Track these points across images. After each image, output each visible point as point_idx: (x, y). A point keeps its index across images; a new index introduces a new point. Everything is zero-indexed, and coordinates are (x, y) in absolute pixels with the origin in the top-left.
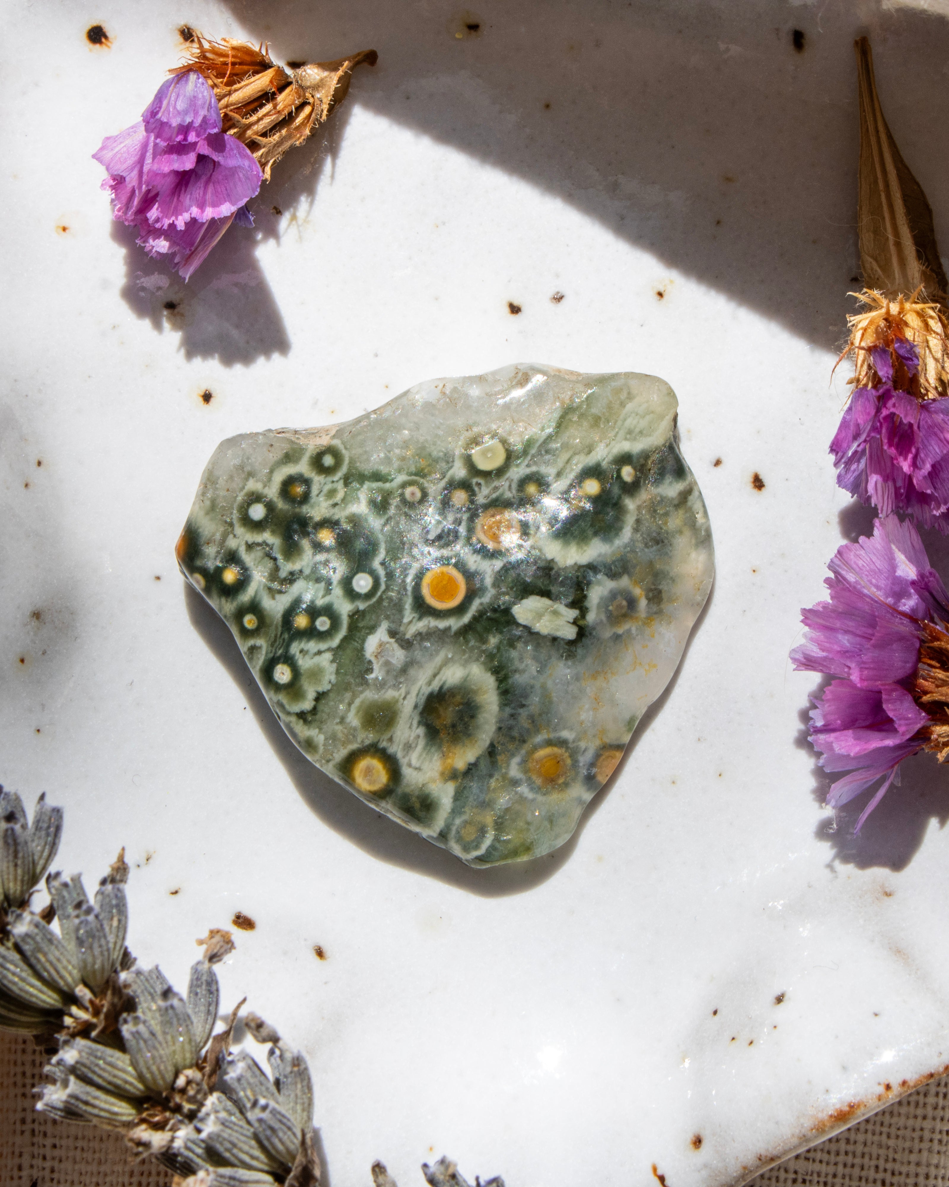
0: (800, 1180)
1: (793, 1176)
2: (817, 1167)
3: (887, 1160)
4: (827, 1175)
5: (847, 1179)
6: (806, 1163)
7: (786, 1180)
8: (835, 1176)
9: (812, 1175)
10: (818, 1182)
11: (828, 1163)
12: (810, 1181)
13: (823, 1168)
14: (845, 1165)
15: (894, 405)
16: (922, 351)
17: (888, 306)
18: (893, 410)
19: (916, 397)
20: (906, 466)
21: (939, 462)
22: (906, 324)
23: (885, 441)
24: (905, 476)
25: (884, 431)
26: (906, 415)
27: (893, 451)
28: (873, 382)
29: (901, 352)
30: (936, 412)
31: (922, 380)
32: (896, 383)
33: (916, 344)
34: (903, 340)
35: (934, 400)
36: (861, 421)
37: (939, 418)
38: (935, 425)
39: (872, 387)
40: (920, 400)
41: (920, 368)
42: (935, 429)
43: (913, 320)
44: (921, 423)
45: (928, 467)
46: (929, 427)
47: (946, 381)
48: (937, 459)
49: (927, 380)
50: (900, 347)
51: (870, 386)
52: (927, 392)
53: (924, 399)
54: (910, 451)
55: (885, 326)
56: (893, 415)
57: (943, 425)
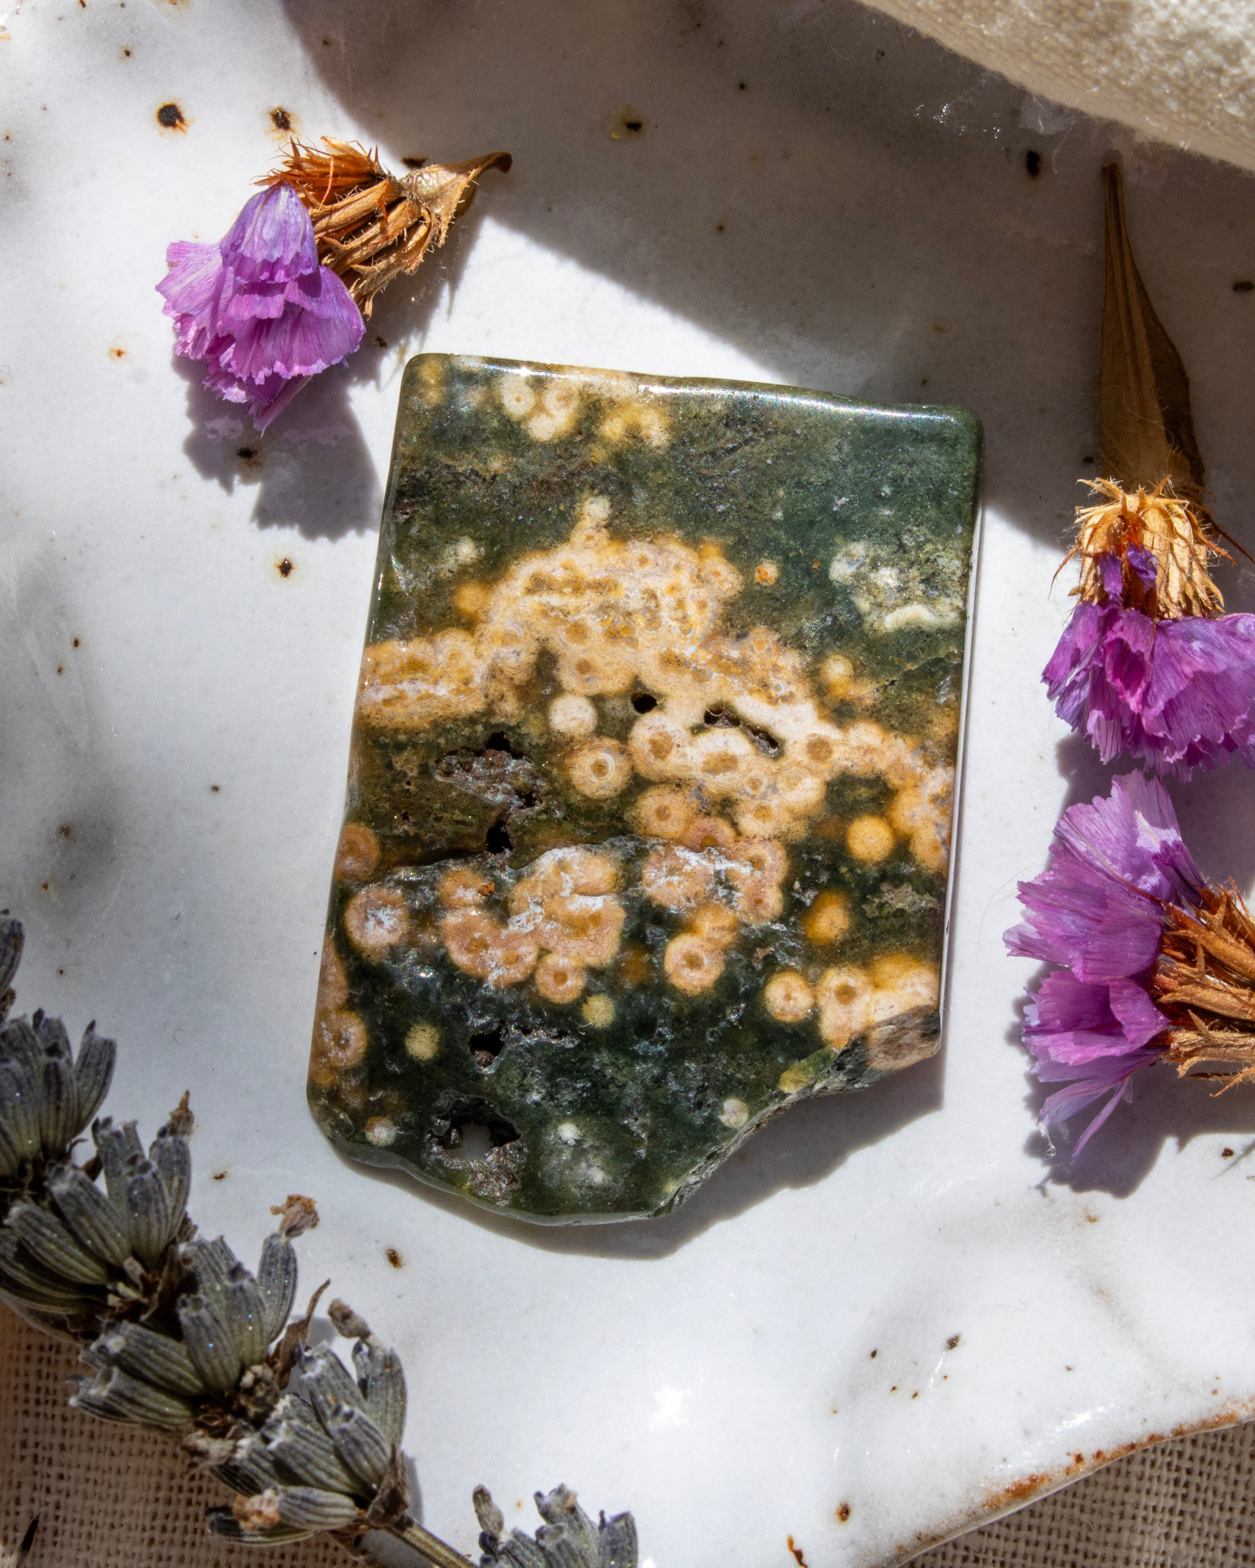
0: (972, 1558)
1: (964, 1553)
2: (993, 1543)
3: (1078, 1539)
4: (1004, 1554)
5: (1029, 1559)
6: (980, 1537)
7: (954, 1557)
8: (1014, 1555)
9: (986, 1552)
10: (994, 1562)
11: (1006, 1539)
12: (984, 1560)
13: (1001, 1545)
14: (1027, 1543)
15: (1122, 629)
16: (1163, 559)
17: (1124, 499)
18: (1120, 635)
19: (1152, 617)
20: (1133, 703)
21: (1177, 698)
22: (1144, 526)
23: (1109, 672)
24: (1133, 715)
25: (1108, 659)
26: (1136, 642)
27: (1118, 684)
28: (1099, 596)
29: (1135, 563)
30: (1174, 638)
31: (1161, 595)
32: (1128, 598)
33: (1154, 552)
34: (1138, 547)
35: (1175, 620)
36: (1081, 645)
37: (1177, 644)
38: (1174, 654)
39: (1099, 603)
40: (1157, 620)
41: (1158, 581)
42: (1172, 659)
43: (1154, 520)
44: (1156, 650)
45: (1161, 705)
46: (1166, 655)
47: (1191, 597)
48: (1173, 695)
49: (1168, 595)
50: (1133, 557)
51: (1096, 601)
52: (1167, 610)
53: (1162, 618)
54: (1139, 684)
55: (1119, 527)
56: (1120, 641)
57: (1181, 654)
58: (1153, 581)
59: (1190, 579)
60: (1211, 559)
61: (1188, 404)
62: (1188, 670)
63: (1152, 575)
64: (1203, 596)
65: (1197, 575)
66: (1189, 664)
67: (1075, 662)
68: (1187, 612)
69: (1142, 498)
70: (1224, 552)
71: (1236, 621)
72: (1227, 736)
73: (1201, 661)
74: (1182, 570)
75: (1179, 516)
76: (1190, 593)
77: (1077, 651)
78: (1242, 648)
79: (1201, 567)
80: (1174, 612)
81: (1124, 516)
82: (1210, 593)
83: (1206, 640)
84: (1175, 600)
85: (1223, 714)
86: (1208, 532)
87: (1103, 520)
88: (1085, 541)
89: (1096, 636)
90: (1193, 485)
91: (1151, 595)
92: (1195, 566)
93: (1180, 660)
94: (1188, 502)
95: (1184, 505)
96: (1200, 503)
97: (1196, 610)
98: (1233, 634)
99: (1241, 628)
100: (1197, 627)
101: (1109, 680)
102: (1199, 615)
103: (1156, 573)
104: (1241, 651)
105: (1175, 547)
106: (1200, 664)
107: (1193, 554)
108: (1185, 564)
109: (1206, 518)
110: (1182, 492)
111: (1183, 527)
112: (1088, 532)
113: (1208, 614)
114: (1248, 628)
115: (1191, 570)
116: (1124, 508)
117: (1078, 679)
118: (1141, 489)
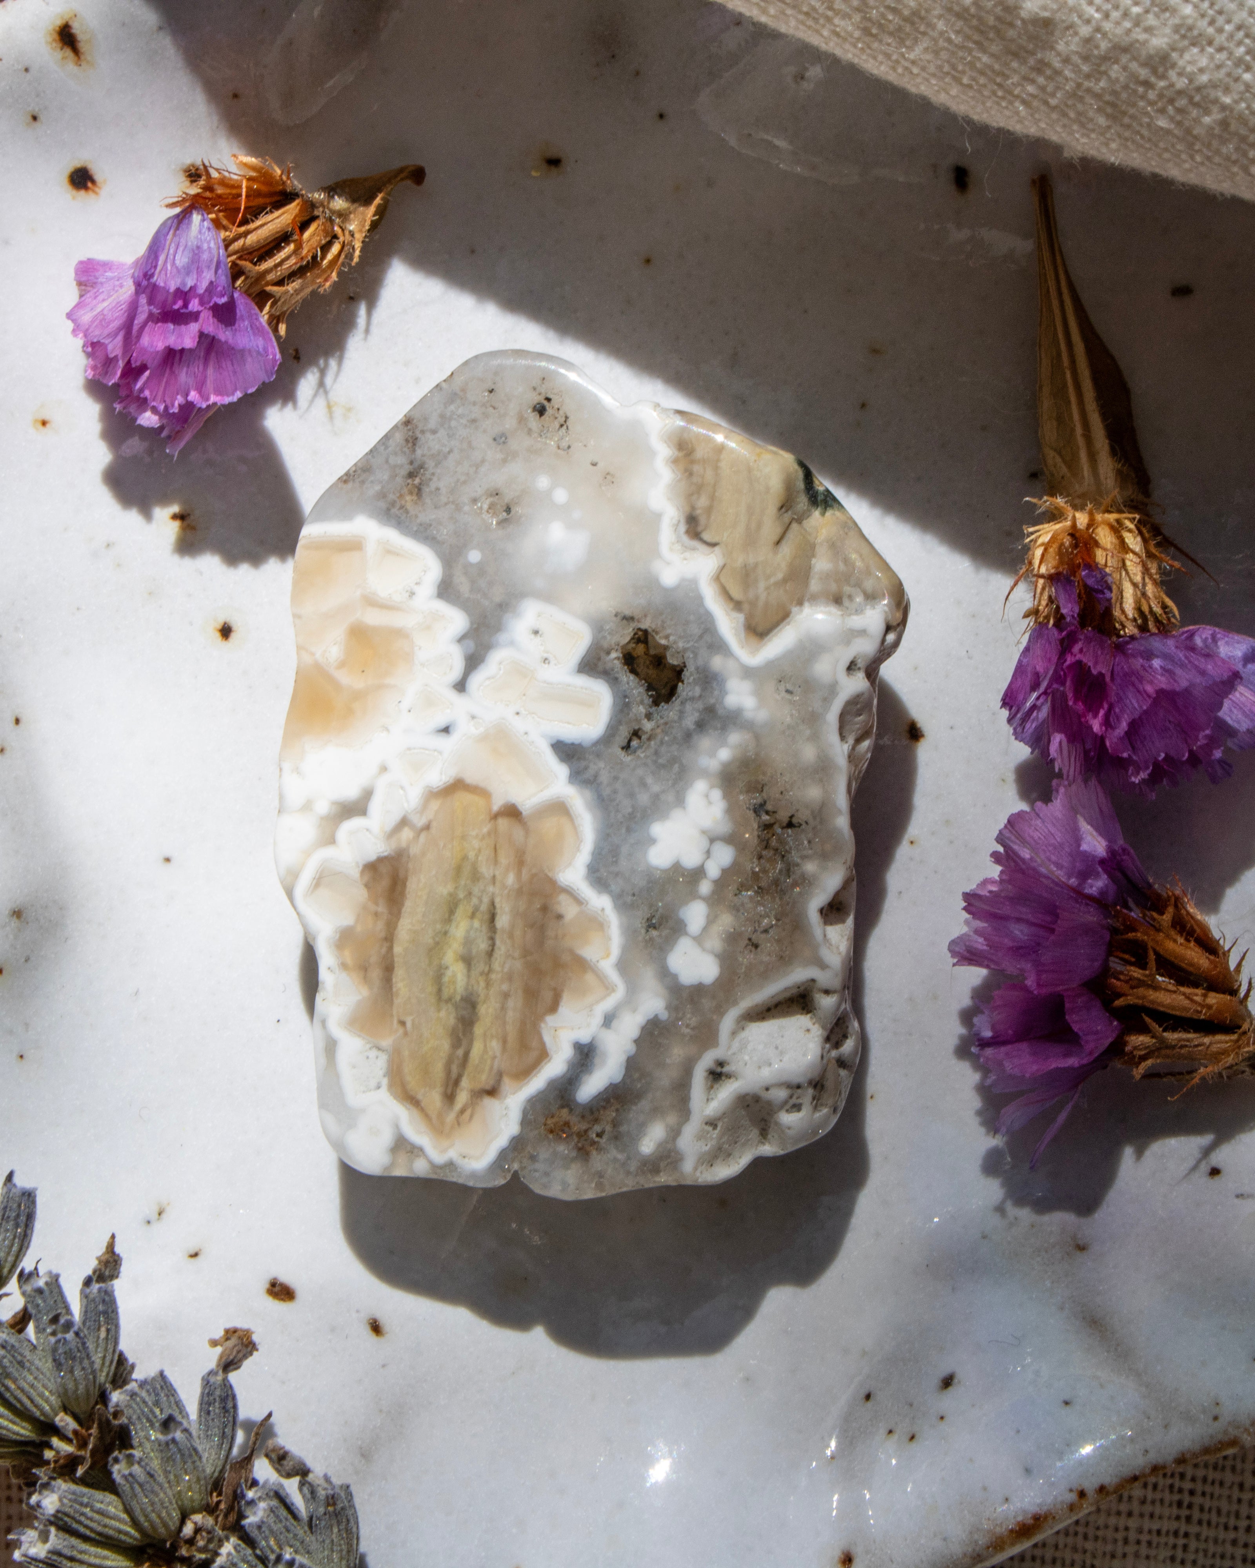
15: (1081, 651)
16: (1116, 576)
17: (1074, 517)
18: (1079, 657)
19: (1109, 636)
20: (1096, 725)
21: (1140, 717)
22: (1097, 544)
23: (1070, 695)
24: (1096, 735)
25: (1068, 683)
26: (1096, 663)
27: (1080, 707)
28: (1055, 618)
29: (1090, 582)
30: (1133, 656)
31: (1117, 613)
32: (1084, 618)
33: (1107, 570)
34: (1091, 566)
35: (1132, 638)
36: (1040, 668)
37: (1138, 663)
38: (1133, 673)
39: (1054, 625)
40: (1114, 639)
41: (1113, 601)
42: (1131, 679)
43: (1105, 537)
44: (1115, 668)
45: (1124, 725)
46: (1126, 675)
47: (1147, 613)
48: (1136, 715)
49: (1123, 611)
50: (1088, 576)
51: (1052, 622)
52: (1124, 627)
53: (1119, 636)
54: (1102, 707)
55: (1071, 545)
56: (1079, 663)
57: (1142, 673)
58: (1109, 600)
59: (1144, 594)
60: (1162, 571)
61: (1130, 415)
62: (1150, 689)
63: (1108, 594)
64: (1158, 610)
65: (1150, 589)
66: (1151, 682)
67: (1035, 686)
68: (1143, 628)
69: (1091, 514)
70: (1177, 564)
71: (1191, 635)
72: (1191, 752)
73: (1163, 679)
74: (1135, 585)
75: (1130, 531)
76: (1145, 608)
77: (1037, 675)
78: (1201, 663)
79: (1155, 582)
80: (1130, 630)
81: (1074, 533)
82: (1164, 607)
83: (1165, 656)
84: (1131, 616)
85: (1187, 729)
86: (1158, 545)
87: (1053, 539)
88: (1036, 562)
89: (1055, 659)
90: (1141, 497)
91: (1108, 612)
92: (1147, 580)
93: (1141, 679)
94: (1137, 516)
95: (1134, 519)
96: (1148, 515)
97: (1151, 625)
98: (1193, 649)
99: (1198, 641)
100: (1156, 644)
101: (1071, 703)
102: (1154, 630)
103: (1110, 589)
104: (1202, 666)
105: (1128, 563)
106: (1162, 682)
107: (1146, 571)
108: (1138, 578)
109: (1156, 531)
110: (1132, 506)
111: (1133, 541)
112: (1039, 552)
113: (1164, 629)
114: (1205, 641)
115: (1144, 585)
116: (1074, 525)
117: (1039, 703)
118: (1089, 506)
